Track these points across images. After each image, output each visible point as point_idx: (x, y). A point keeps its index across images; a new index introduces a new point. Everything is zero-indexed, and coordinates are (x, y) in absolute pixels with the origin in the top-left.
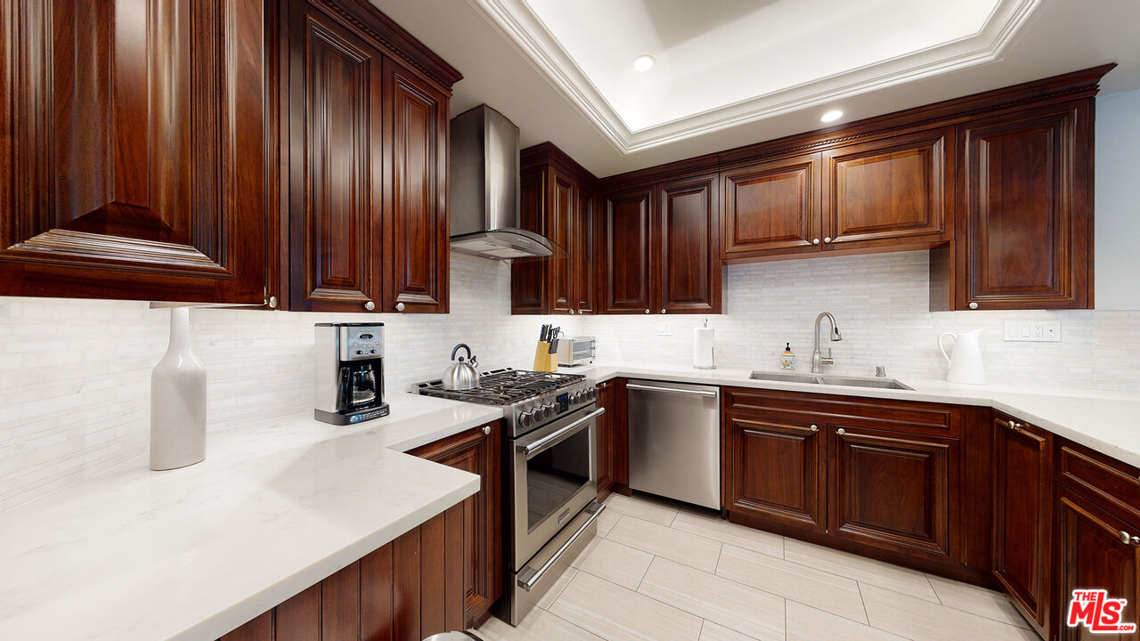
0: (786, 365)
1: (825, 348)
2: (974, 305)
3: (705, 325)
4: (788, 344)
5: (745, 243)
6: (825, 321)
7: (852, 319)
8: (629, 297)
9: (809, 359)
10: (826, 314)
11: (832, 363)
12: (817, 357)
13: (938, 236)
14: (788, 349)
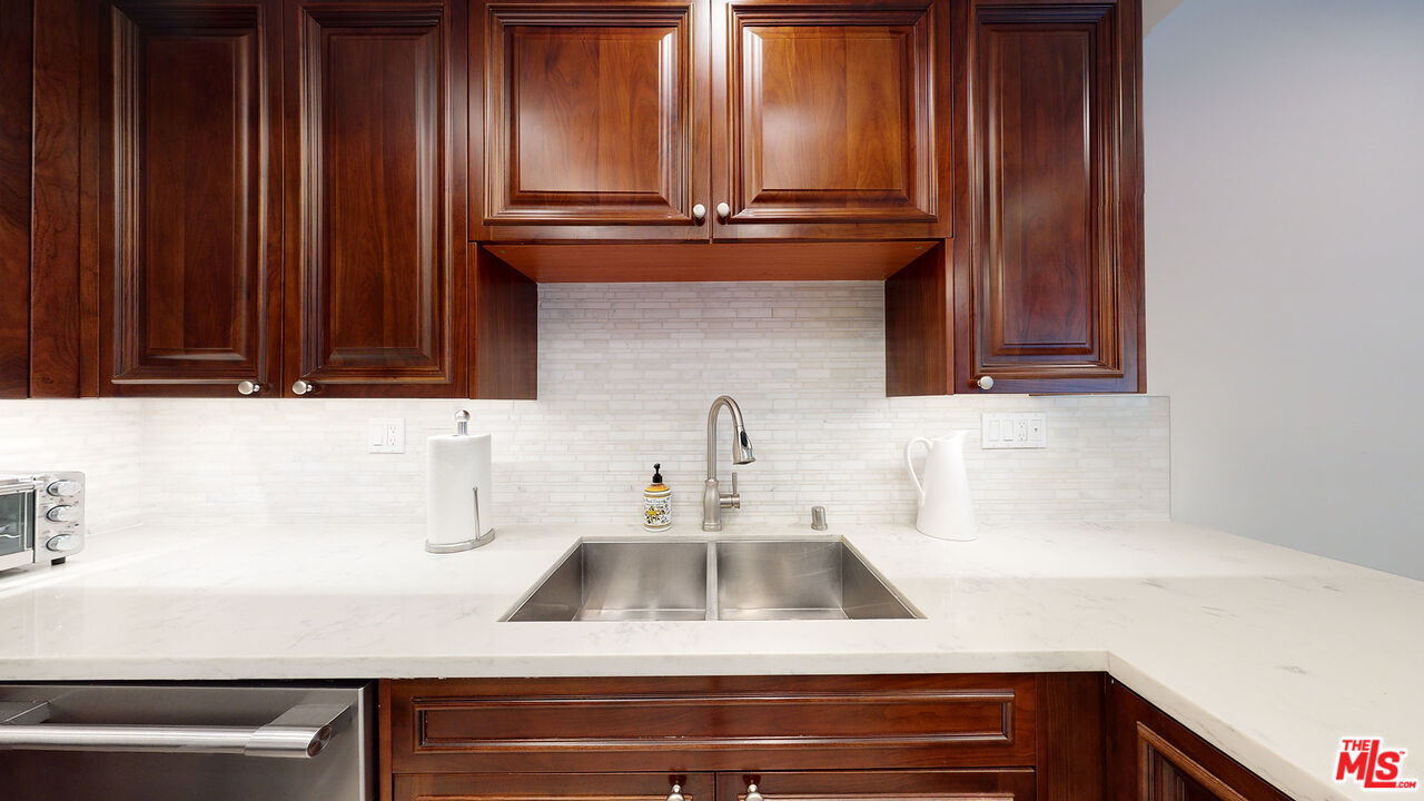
0: (652, 516)
1: (725, 473)
2: (986, 382)
3: (463, 427)
4: (657, 467)
5: (537, 199)
6: (724, 415)
7: (772, 411)
8: (195, 341)
9: (699, 498)
10: (726, 401)
11: (737, 505)
12: (712, 494)
13: (926, 225)
14: (658, 479)
